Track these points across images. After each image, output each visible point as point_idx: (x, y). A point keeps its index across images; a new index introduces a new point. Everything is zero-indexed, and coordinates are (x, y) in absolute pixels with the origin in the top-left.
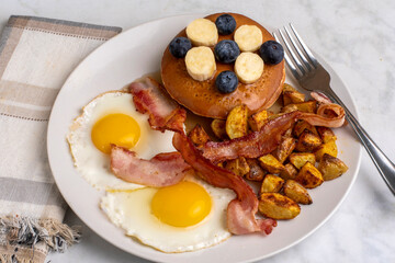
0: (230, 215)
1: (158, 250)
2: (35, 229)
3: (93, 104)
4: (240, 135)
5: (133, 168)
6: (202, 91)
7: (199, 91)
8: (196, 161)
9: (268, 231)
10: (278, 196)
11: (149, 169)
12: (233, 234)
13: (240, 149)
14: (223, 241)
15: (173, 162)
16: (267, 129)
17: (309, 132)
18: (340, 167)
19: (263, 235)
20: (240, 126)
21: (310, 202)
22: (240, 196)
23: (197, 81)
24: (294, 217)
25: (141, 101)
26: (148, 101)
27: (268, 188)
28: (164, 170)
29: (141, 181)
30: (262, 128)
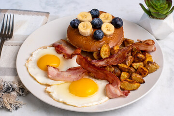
0: (108, 89)
1: (75, 106)
2: (11, 85)
3: (37, 52)
4: (107, 56)
5: (58, 75)
6: (88, 40)
7: (86, 40)
8: (89, 66)
9: (126, 95)
10: (129, 80)
11: (66, 74)
12: (110, 98)
13: (108, 62)
14: (106, 101)
15: (77, 71)
16: (120, 53)
17: (139, 53)
18: (156, 66)
19: (124, 97)
20: (107, 53)
21: (144, 82)
22: (111, 82)
23: (85, 36)
24: (137, 88)
25: (59, 49)
26: (62, 49)
27: (124, 77)
28: (73, 74)
29: (63, 79)
30: (117, 53)
